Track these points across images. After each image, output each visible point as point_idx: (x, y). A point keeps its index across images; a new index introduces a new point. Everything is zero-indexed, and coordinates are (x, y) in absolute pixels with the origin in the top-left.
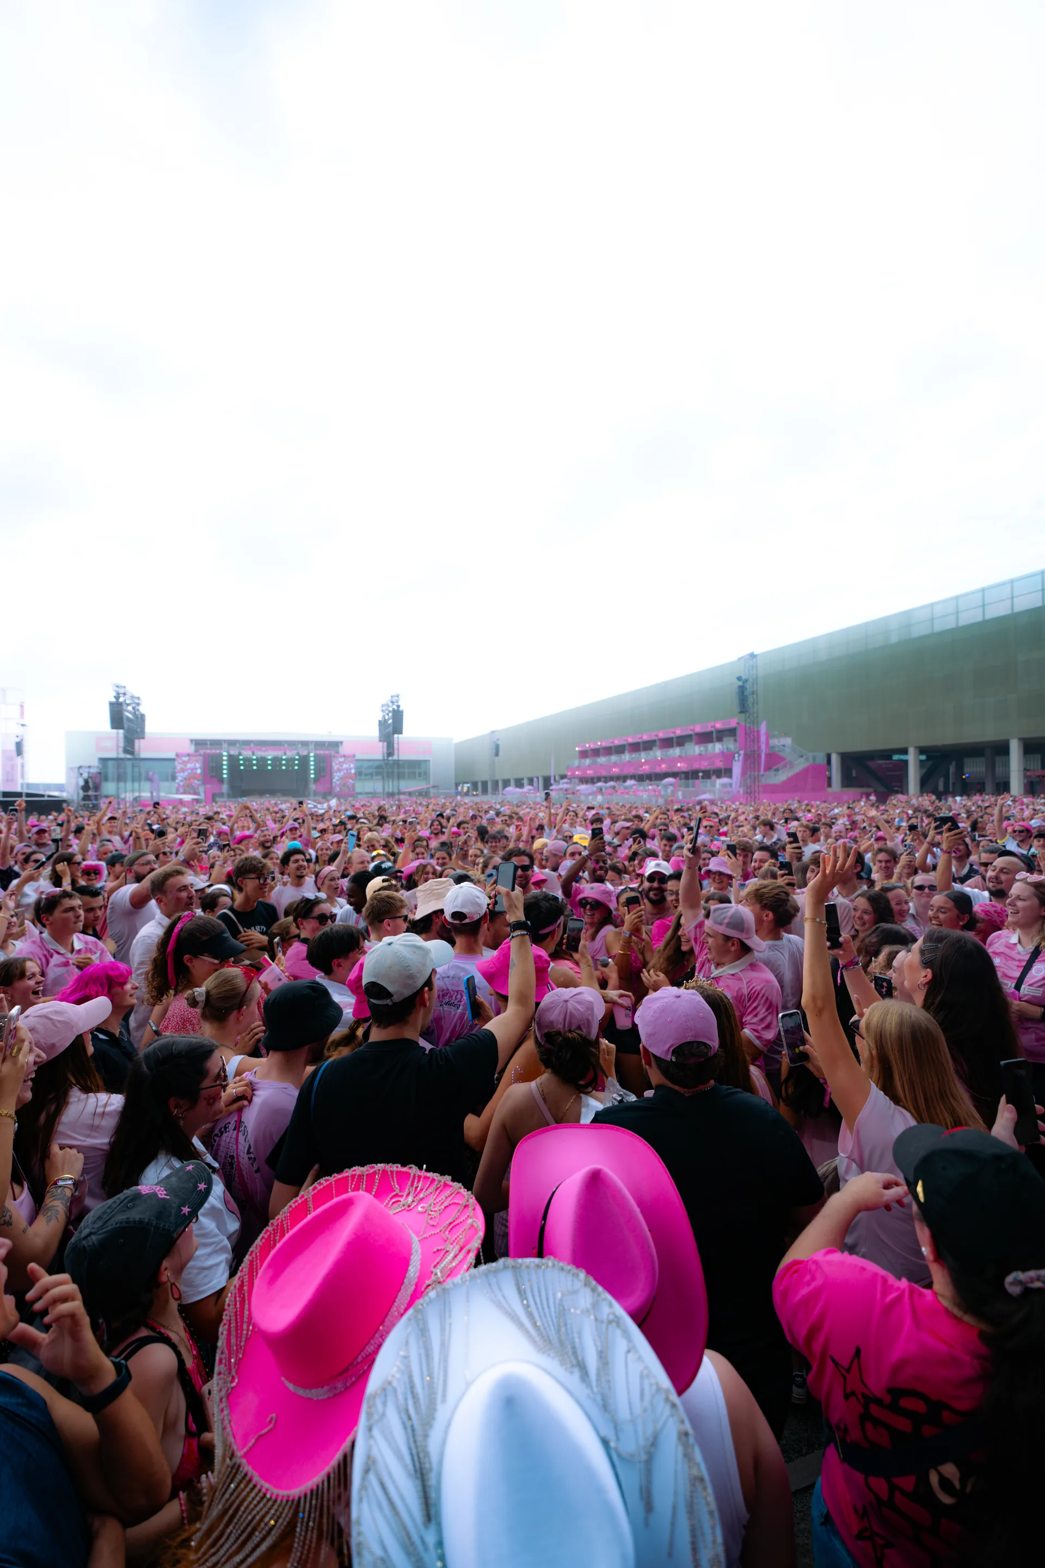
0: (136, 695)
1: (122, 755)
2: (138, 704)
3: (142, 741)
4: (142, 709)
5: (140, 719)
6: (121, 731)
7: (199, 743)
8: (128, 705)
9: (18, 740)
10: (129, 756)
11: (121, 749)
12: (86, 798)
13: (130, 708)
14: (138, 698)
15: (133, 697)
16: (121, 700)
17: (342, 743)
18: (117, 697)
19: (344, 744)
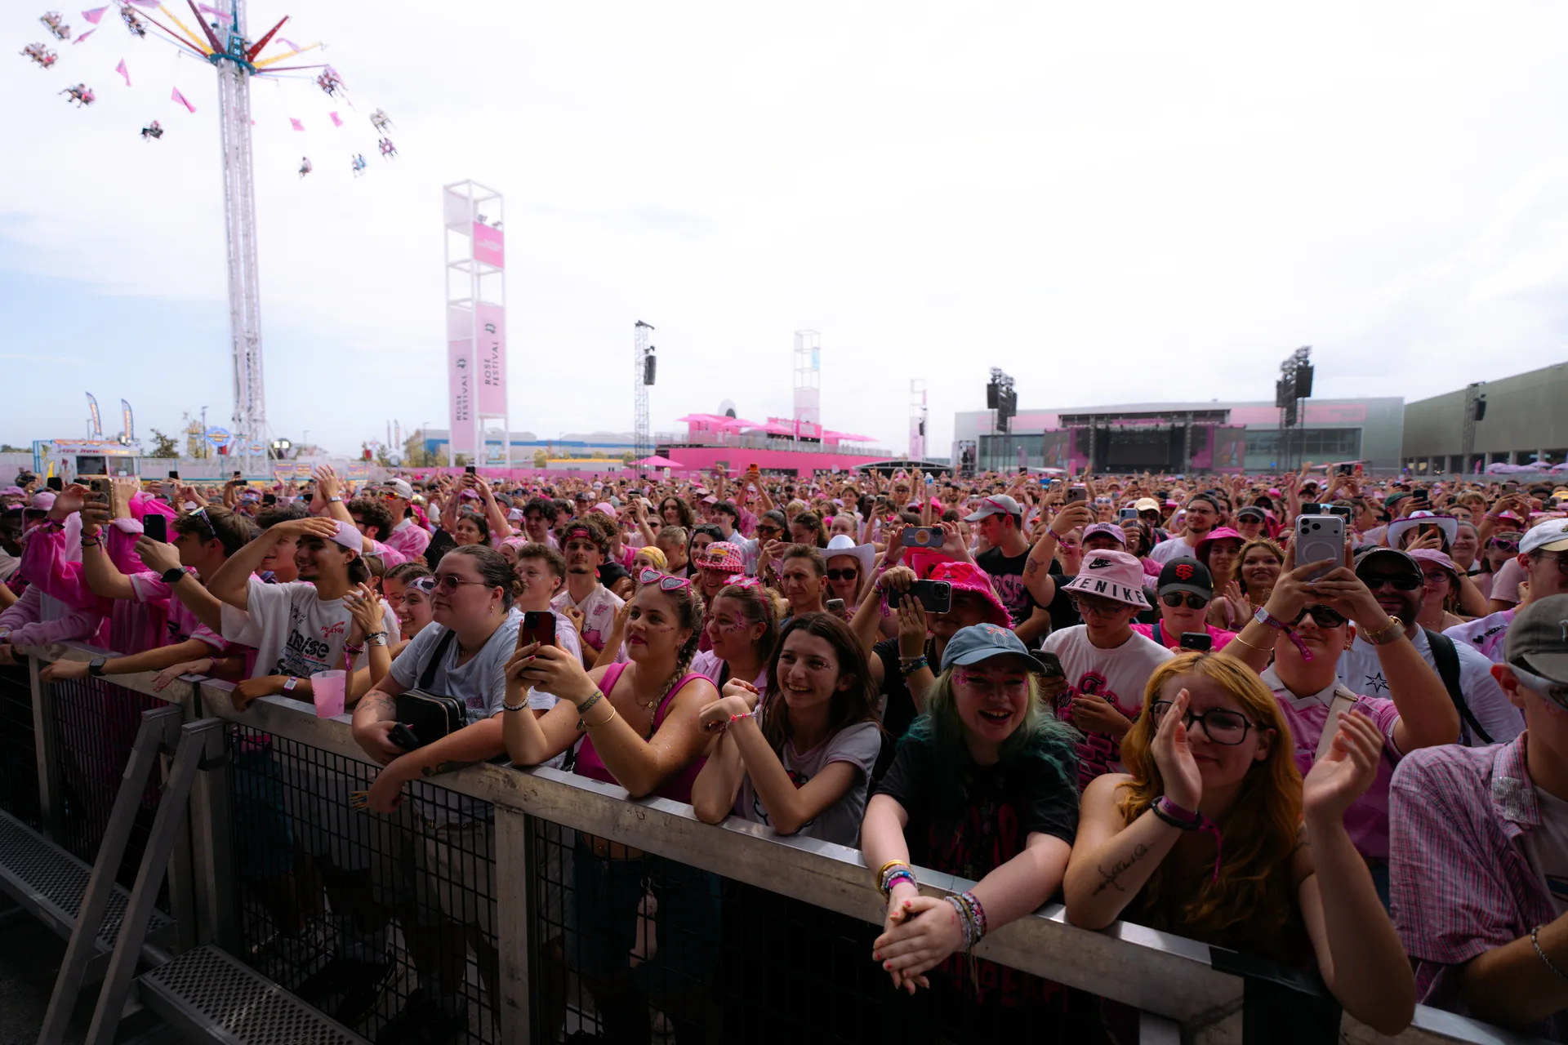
0: (1010, 375)
1: (996, 432)
2: (1011, 384)
3: (1013, 418)
4: (1015, 389)
5: (1013, 398)
6: (996, 410)
7: (1066, 419)
8: (1003, 385)
9: (920, 422)
10: (1002, 433)
11: (995, 427)
12: (965, 468)
13: (1004, 389)
14: (1012, 379)
15: (1007, 378)
16: (997, 381)
17: (1228, 411)
18: (994, 380)
19: (1232, 413)
